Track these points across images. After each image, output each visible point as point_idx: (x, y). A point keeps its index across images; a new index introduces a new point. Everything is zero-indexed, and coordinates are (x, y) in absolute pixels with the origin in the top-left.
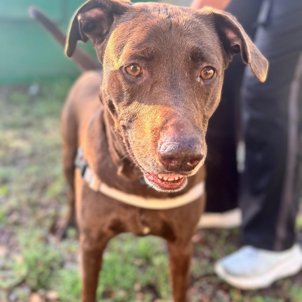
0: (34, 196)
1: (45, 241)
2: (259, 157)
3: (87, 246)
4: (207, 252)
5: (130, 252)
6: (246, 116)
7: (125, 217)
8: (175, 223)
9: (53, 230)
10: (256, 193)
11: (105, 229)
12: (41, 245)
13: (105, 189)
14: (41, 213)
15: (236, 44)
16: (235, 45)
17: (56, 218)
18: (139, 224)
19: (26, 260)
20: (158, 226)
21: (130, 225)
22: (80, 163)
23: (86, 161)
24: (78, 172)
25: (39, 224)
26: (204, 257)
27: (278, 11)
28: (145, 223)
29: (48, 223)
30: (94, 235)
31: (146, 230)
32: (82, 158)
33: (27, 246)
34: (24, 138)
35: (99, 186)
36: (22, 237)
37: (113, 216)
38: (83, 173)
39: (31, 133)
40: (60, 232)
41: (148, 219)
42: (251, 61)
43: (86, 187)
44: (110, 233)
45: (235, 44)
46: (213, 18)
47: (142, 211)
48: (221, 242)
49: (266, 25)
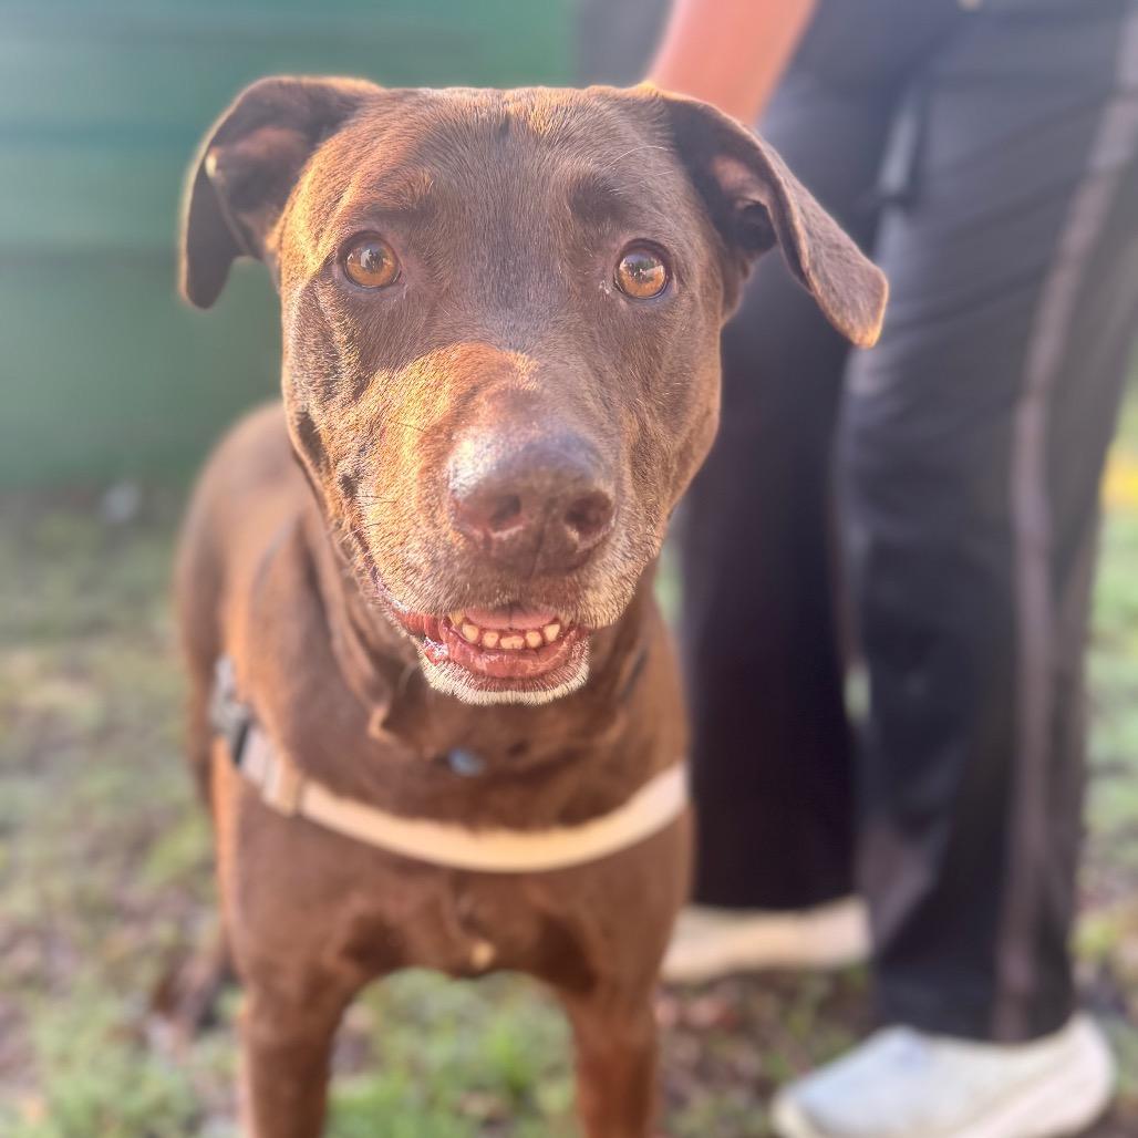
0: (101, 880)
1: (137, 1040)
2: (916, 686)
3: (265, 1032)
4: (746, 1058)
5: (453, 1069)
6: (855, 535)
7: (402, 906)
8: (589, 920)
9: (165, 999)
10: (913, 824)
11: (330, 959)
12: (115, 1057)
13: (322, 806)
14: (124, 939)
15: (754, 201)
16: (748, 203)
17: (176, 956)
18: (454, 930)
19: (56, 1110)
20: (525, 932)
21: (420, 937)
22: (227, 714)
23: (249, 705)
24: (222, 750)
25: (116, 979)
26: (736, 1078)
27: (947, 147)
28: (473, 927)
29: (147, 975)
30: (291, 984)
31: (482, 953)
32: (231, 696)
33: (64, 1060)
34: (76, 672)
35: (299, 794)
36: (47, 1029)
37: (358, 904)
38: (238, 754)
39: (101, 653)
40: (190, 1007)
41: (485, 912)
42: (811, 261)
43: (252, 802)
44: (348, 972)
45: (747, 200)
46: (661, 113)
47: (462, 879)
48: (802, 1019)
49: (909, 200)
